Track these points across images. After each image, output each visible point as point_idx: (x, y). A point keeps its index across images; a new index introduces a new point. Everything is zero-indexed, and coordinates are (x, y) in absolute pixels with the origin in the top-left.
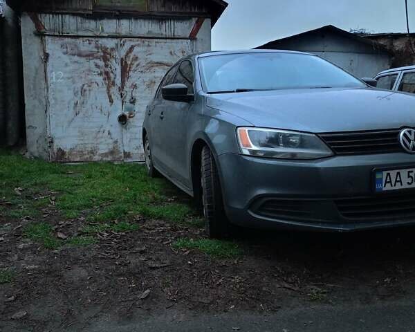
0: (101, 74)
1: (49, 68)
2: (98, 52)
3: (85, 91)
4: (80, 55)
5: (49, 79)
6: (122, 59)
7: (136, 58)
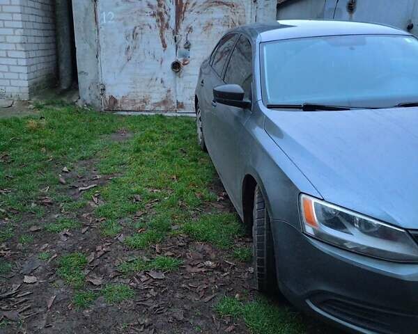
0: (154, 15)
1: (99, 8)
3: (137, 34)
5: (99, 20)
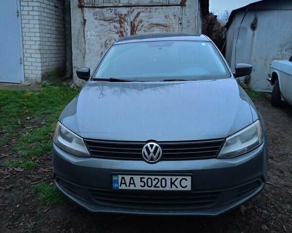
0: (117, 33)
1: (86, 29)
2: (116, 17)
3: (107, 44)
4: (105, 20)
5: (86, 36)
6: (131, 22)
7: (141, 21)
